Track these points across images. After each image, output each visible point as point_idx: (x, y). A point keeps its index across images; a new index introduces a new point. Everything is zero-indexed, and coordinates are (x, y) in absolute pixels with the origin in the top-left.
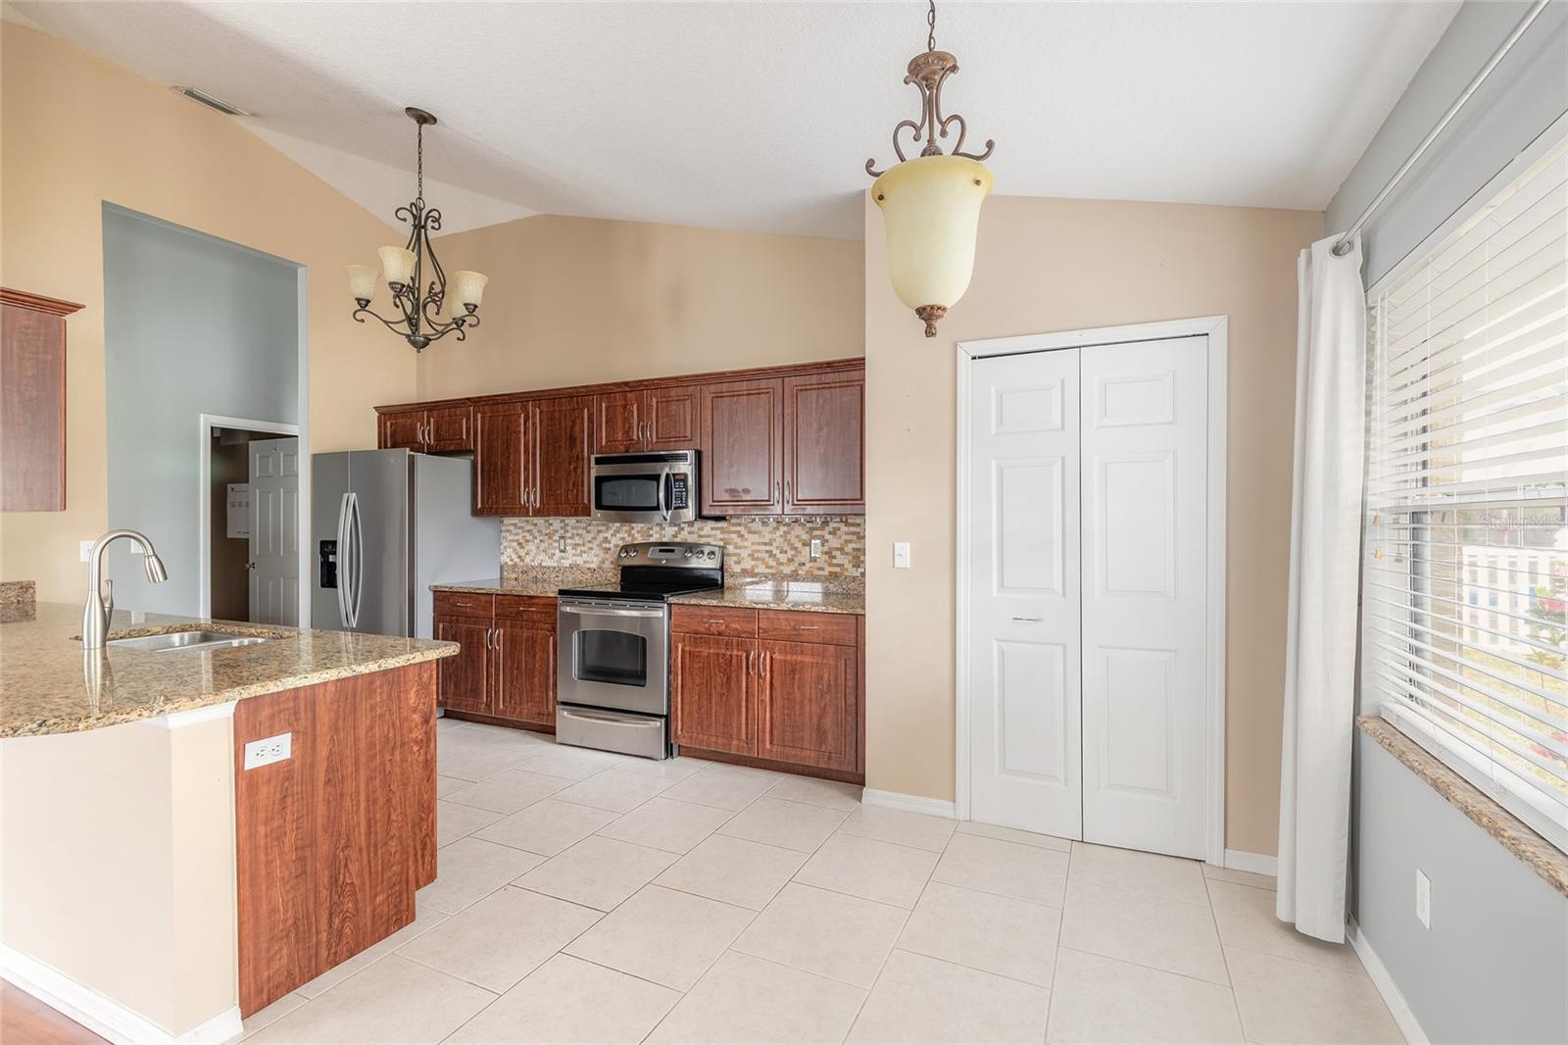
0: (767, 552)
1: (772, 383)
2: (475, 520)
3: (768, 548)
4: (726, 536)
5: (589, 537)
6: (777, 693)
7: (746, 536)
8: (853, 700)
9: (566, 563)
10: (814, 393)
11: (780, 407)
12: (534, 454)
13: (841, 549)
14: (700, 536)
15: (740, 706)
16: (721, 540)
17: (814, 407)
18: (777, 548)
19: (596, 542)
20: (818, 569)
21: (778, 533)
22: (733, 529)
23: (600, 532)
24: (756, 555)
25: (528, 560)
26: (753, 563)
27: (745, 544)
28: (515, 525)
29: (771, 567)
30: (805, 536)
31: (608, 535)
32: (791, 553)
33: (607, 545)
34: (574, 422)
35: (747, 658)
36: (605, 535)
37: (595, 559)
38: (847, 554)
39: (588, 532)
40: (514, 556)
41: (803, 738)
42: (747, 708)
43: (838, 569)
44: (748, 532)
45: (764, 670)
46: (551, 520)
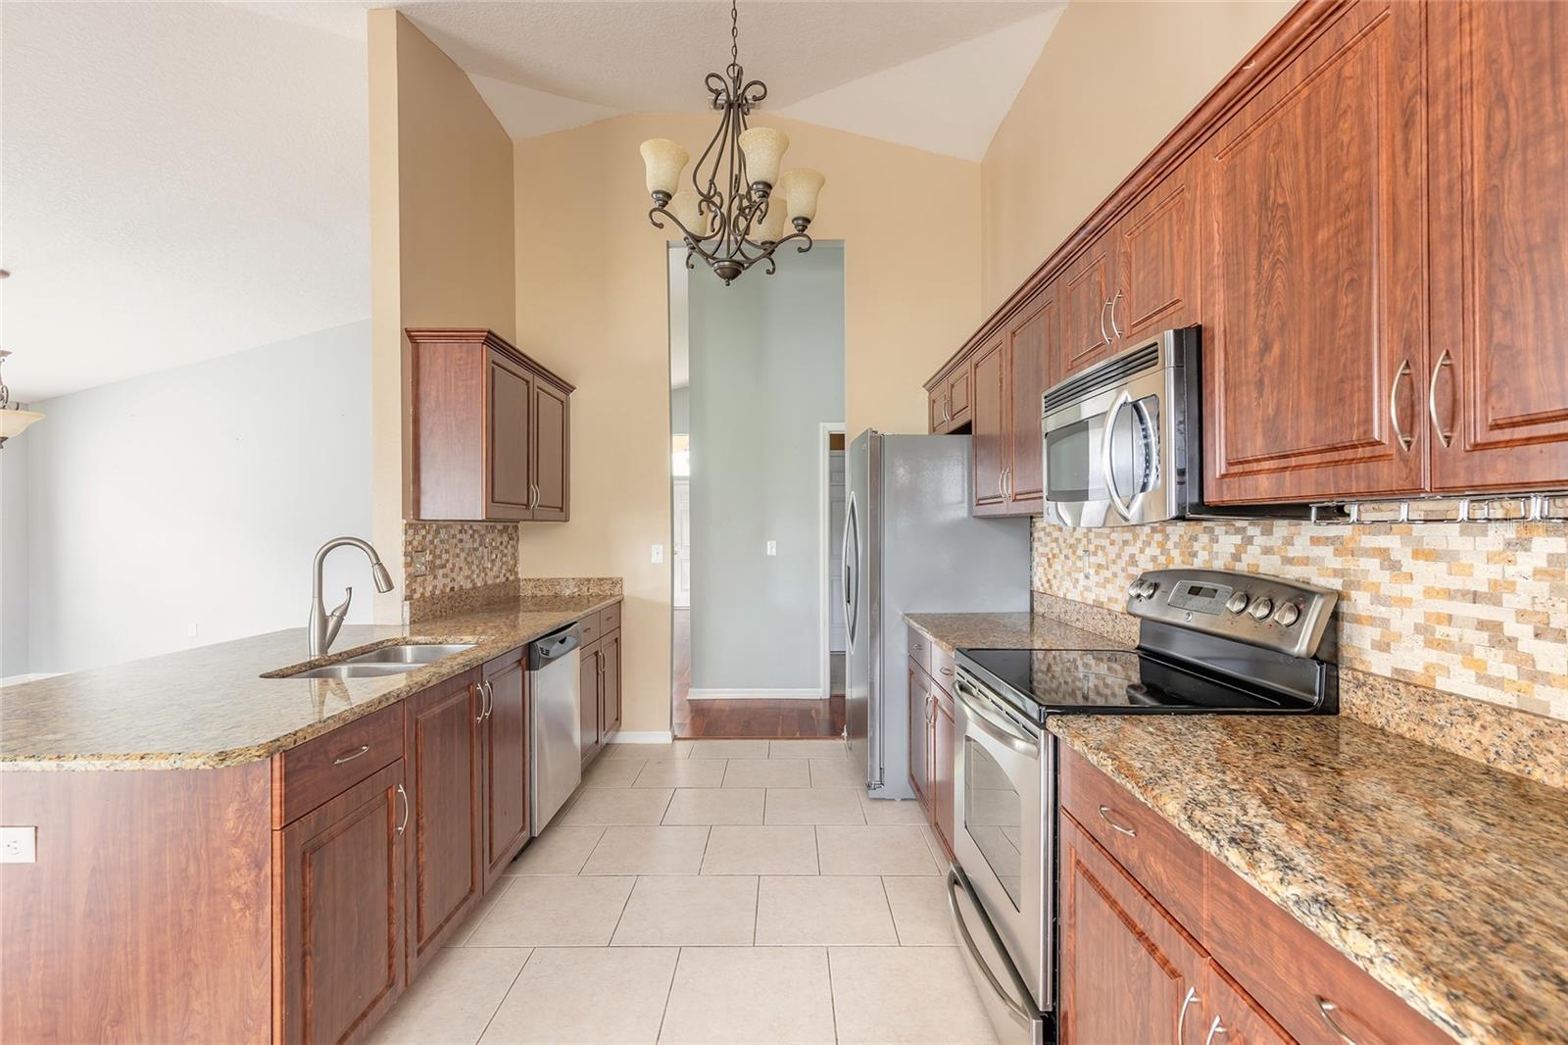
0: (1482, 625)
3: (1483, 611)
7: (1409, 564)
9: (1090, 599)
14: (1288, 561)
16: (1336, 573)
18: (1521, 615)
19: (1121, 563)
22: (1369, 541)
24: (1441, 631)
26: (1433, 656)
29: (1497, 683)
36: (1132, 550)
37: (1120, 596)
44: (1416, 555)
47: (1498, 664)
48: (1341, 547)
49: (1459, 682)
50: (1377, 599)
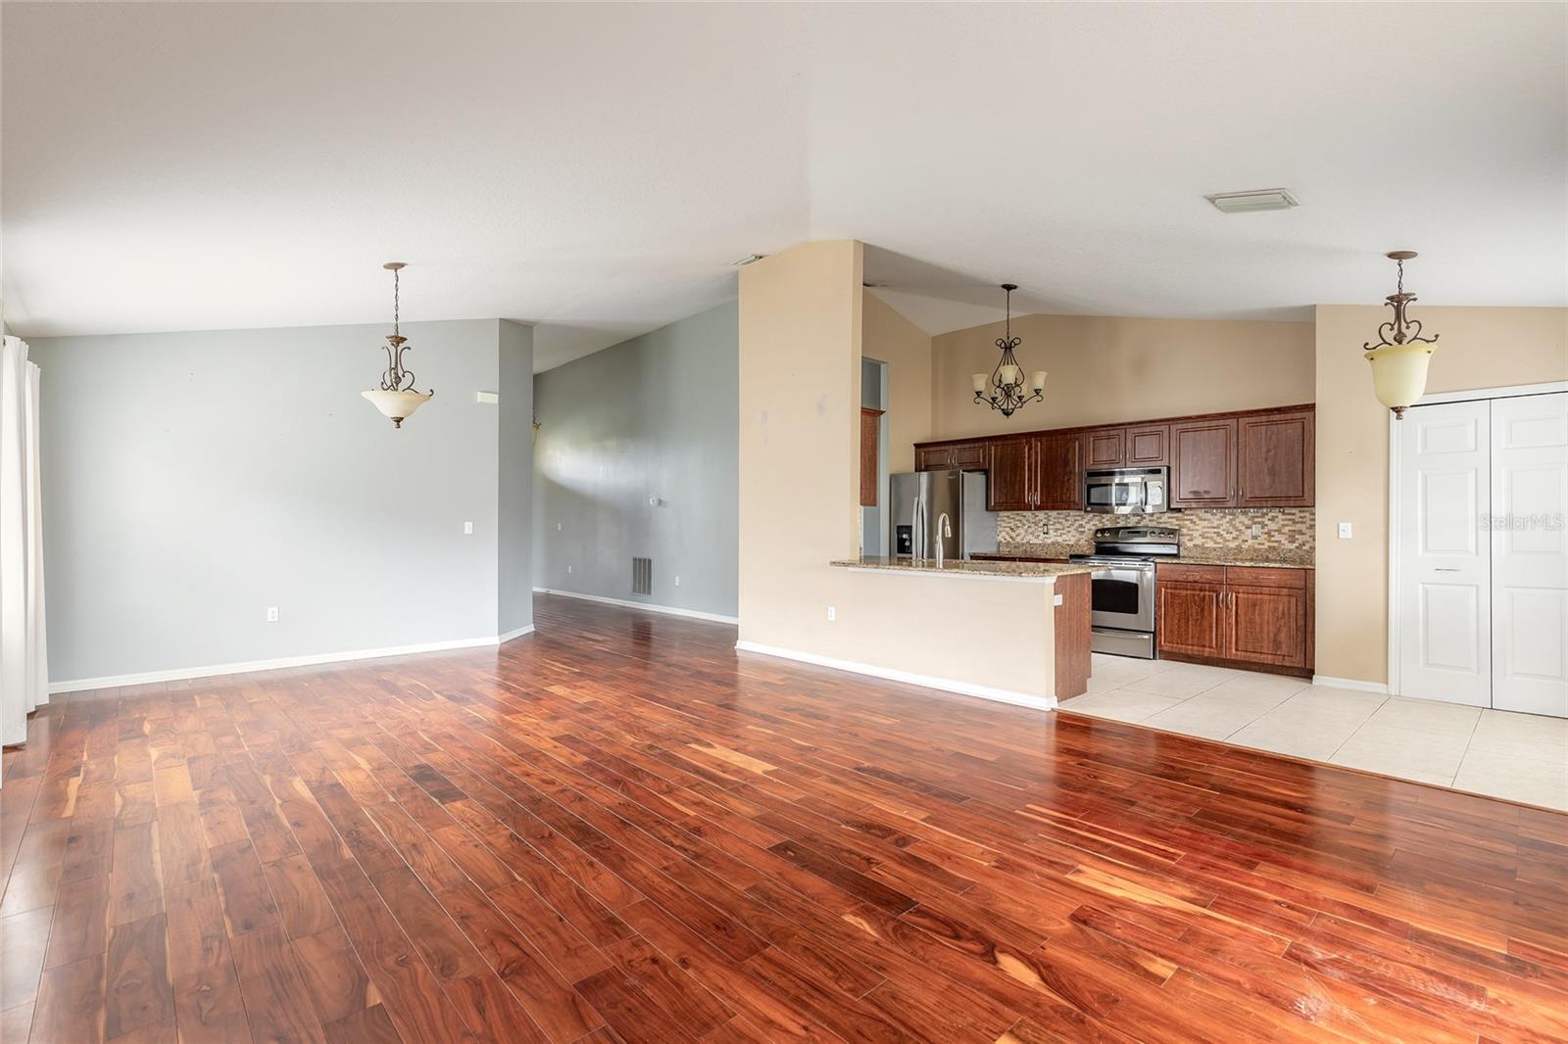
0: (1215, 533)
1: (1228, 422)
2: (988, 513)
3: (1215, 530)
4: (1181, 523)
5: (1068, 523)
6: (1241, 618)
7: (1198, 522)
9: (1050, 541)
10: (1264, 428)
11: (1235, 438)
12: (1036, 471)
13: (1279, 531)
14: (1158, 523)
15: (1211, 627)
16: (1176, 525)
18: (1224, 530)
19: (1073, 528)
20: (1260, 544)
21: (1225, 520)
22: (1186, 517)
23: (1076, 520)
24: (1206, 535)
25: (1018, 539)
26: (1203, 540)
27: (1197, 527)
28: (1010, 517)
29: (1219, 543)
30: (1247, 522)
31: (1083, 523)
32: (1235, 534)
33: (1082, 529)
34: (1068, 450)
35: (1217, 597)
36: (1081, 523)
37: (1072, 539)
38: (1284, 534)
39: (1068, 520)
40: (1007, 537)
41: (1262, 647)
42: (1217, 628)
43: (1276, 544)
44: (1200, 520)
45: (1231, 604)
46: (1037, 513)
47: (1219, 540)
48: (1177, 519)
49: (1210, 544)
50: (1189, 530)
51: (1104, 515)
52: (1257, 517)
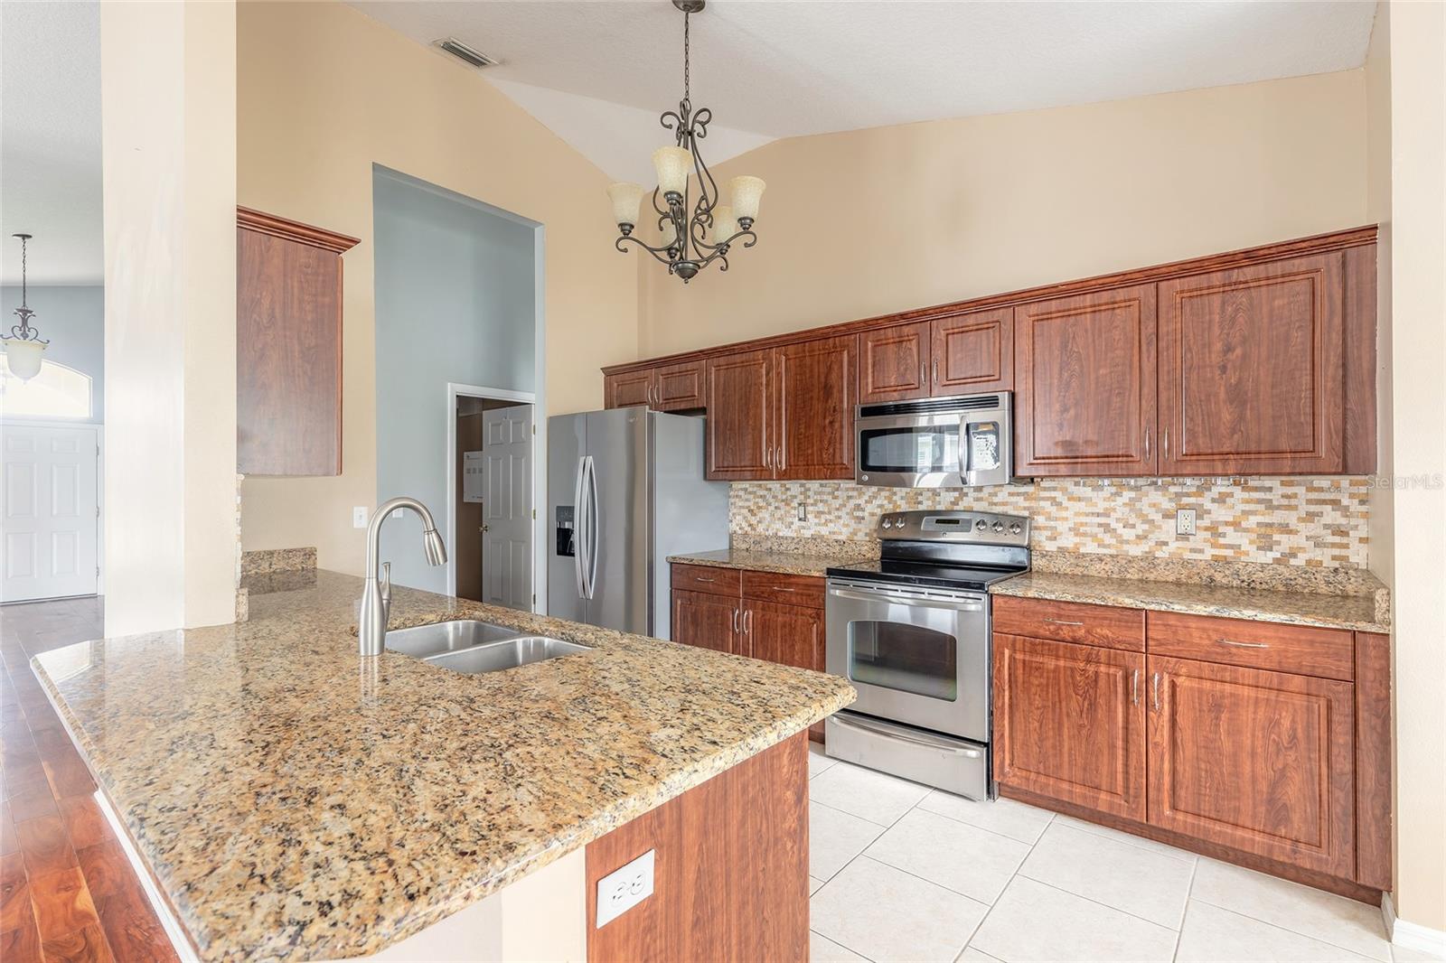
0: (1100, 525)
1: (1136, 291)
2: (706, 484)
3: (1102, 520)
4: (1033, 504)
5: (836, 503)
6: (1185, 735)
7: (1066, 503)
8: (1348, 767)
9: (807, 534)
10: (1217, 300)
11: (1152, 324)
12: (779, 409)
13: (1236, 525)
14: (993, 504)
15: (1112, 747)
16: (1025, 508)
17: (1217, 318)
18: (1118, 520)
19: (845, 510)
20: (1193, 550)
21: (1120, 501)
22: (1047, 494)
23: (850, 497)
24: (1082, 529)
25: (760, 529)
26: (1077, 540)
27: (1064, 514)
28: (746, 490)
29: (1108, 546)
30: (1167, 505)
31: (861, 501)
32: (1141, 528)
33: (860, 514)
34: (830, 368)
36: (857, 502)
37: (844, 530)
38: (1246, 530)
39: (836, 498)
40: (744, 525)
41: (1237, 810)
42: (1126, 750)
43: (1229, 553)
44: (1069, 499)
45: (1161, 700)
46: (789, 484)
47: (1108, 539)
48: (1027, 496)
49: (1090, 548)
50: (1049, 518)
51: (895, 489)
52: (1188, 495)
